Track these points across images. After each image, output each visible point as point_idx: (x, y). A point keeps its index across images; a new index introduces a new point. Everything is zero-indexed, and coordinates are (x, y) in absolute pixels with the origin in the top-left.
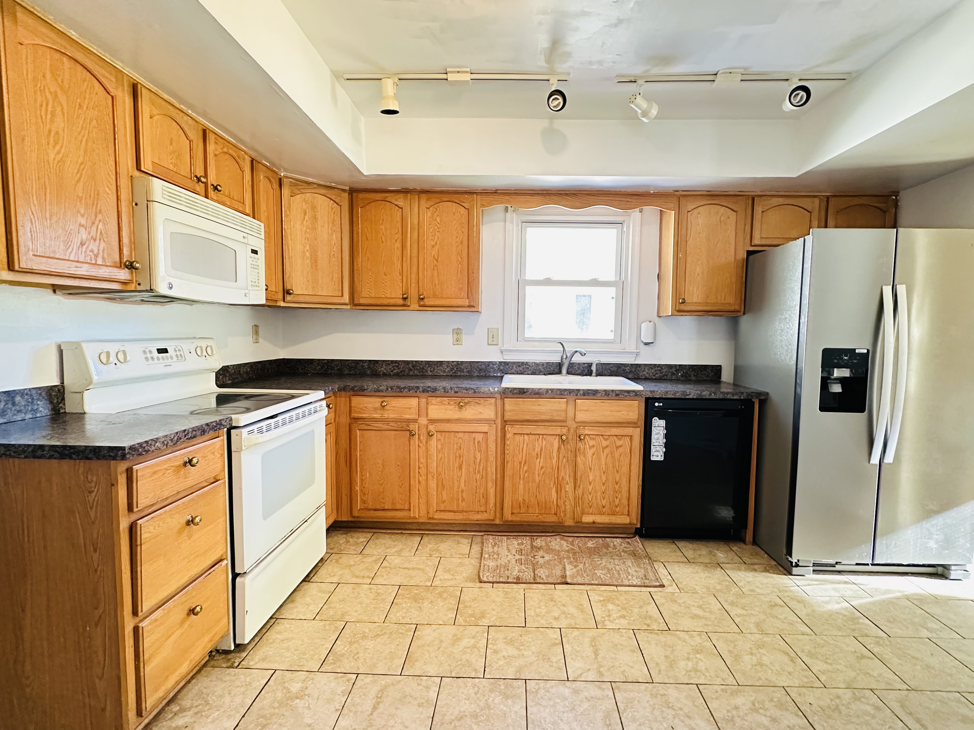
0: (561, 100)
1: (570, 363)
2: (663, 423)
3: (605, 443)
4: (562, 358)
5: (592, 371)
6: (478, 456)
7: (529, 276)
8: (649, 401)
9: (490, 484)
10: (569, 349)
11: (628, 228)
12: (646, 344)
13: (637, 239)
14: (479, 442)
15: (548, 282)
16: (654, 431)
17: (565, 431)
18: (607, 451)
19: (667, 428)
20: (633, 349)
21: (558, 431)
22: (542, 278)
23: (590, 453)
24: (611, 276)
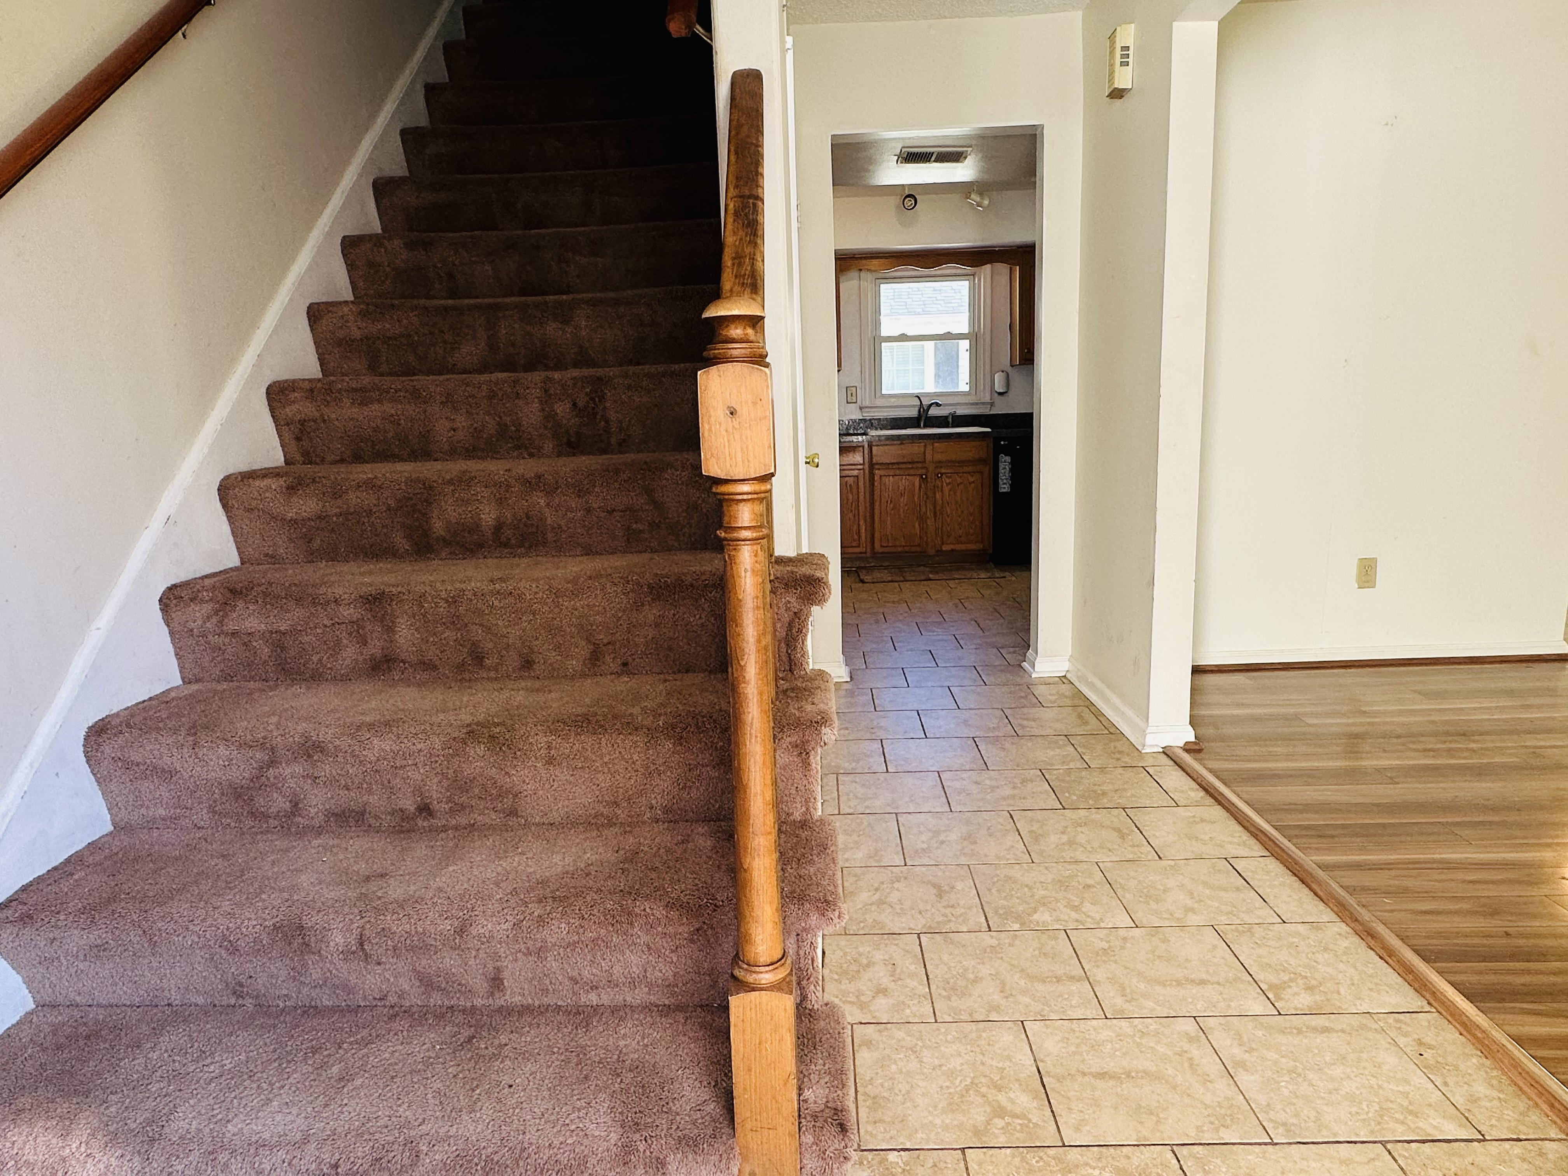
0: (913, 202)
1: (926, 417)
2: (1008, 459)
3: (959, 480)
4: (919, 411)
5: (948, 422)
6: (850, 497)
7: (884, 333)
8: (996, 441)
9: (862, 522)
10: (926, 402)
11: (979, 280)
12: (1000, 394)
13: (989, 291)
14: (850, 485)
15: (903, 338)
16: (1001, 466)
17: (924, 471)
18: (962, 486)
19: (1011, 463)
20: (987, 399)
21: (920, 472)
22: (896, 334)
23: (946, 490)
24: (965, 330)
